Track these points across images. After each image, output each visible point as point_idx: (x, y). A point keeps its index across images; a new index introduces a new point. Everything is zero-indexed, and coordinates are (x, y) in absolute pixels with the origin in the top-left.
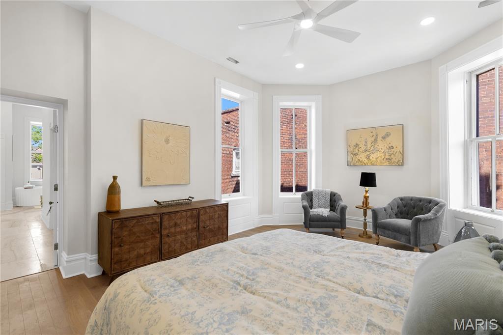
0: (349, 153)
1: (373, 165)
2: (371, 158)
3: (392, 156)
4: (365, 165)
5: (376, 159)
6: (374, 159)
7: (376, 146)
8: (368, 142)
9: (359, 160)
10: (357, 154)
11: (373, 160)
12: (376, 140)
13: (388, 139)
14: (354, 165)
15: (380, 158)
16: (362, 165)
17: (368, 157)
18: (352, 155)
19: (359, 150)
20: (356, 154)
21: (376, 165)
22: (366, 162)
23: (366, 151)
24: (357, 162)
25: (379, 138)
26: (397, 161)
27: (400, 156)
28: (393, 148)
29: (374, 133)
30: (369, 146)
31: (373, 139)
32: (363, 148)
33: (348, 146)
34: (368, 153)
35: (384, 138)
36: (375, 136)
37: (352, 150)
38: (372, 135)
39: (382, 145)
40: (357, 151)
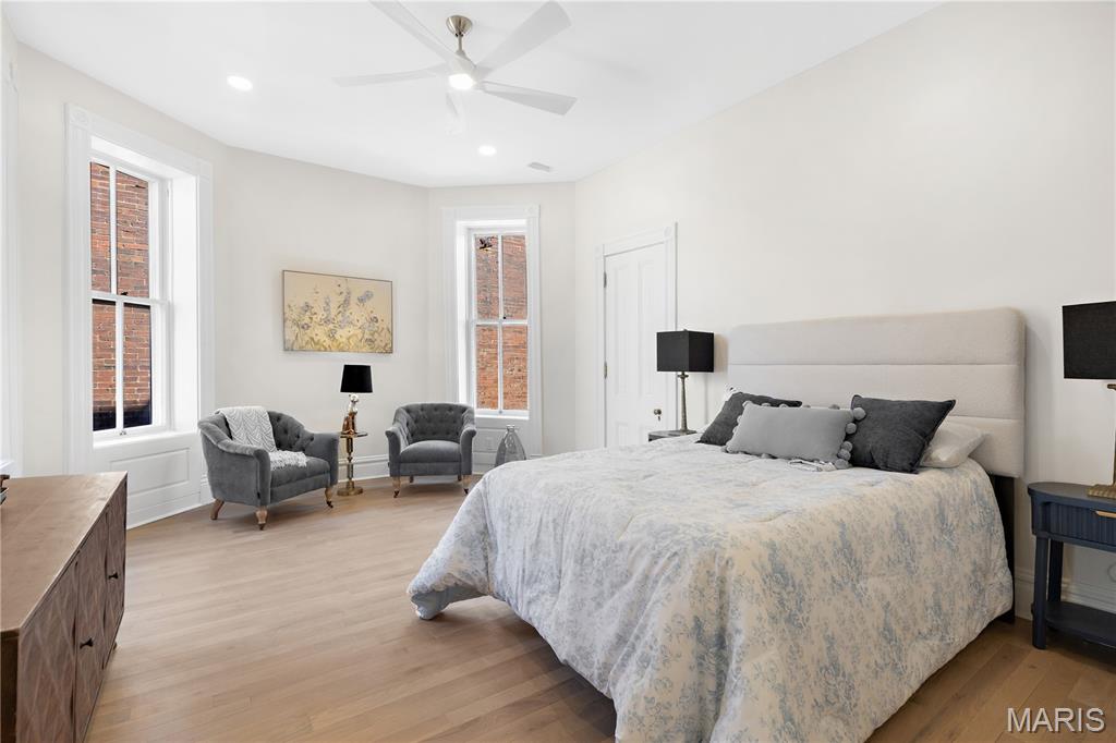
0: (289, 323)
1: (342, 350)
2: (337, 336)
3: (376, 335)
4: (326, 350)
5: (348, 339)
6: (344, 340)
7: (348, 314)
8: (331, 305)
9: (312, 339)
10: (309, 327)
11: (341, 340)
12: (347, 302)
13: (368, 304)
14: (302, 349)
15: (355, 338)
16: (319, 350)
17: (331, 335)
18: (295, 327)
19: (311, 318)
20: (305, 327)
21: (348, 351)
22: (328, 342)
23: (327, 321)
24: (307, 343)
25: (354, 300)
26: (383, 345)
27: (388, 335)
28: (377, 321)
29: (343, 289)
30: (334, 312)
31: (342, 298)
32: (321, 315)
33: (284, 305)
34: (331, 326)
35: (361, 300)
36: (345, 294)
37: (295, 316)
38: (338, 290)
39: (357, 314)
40: (307, 320)
